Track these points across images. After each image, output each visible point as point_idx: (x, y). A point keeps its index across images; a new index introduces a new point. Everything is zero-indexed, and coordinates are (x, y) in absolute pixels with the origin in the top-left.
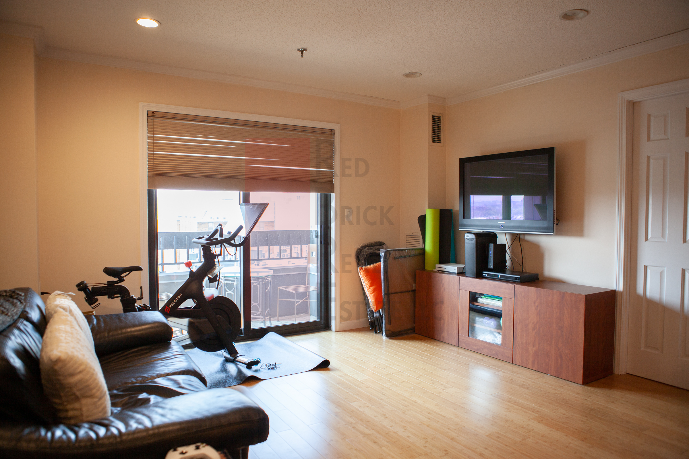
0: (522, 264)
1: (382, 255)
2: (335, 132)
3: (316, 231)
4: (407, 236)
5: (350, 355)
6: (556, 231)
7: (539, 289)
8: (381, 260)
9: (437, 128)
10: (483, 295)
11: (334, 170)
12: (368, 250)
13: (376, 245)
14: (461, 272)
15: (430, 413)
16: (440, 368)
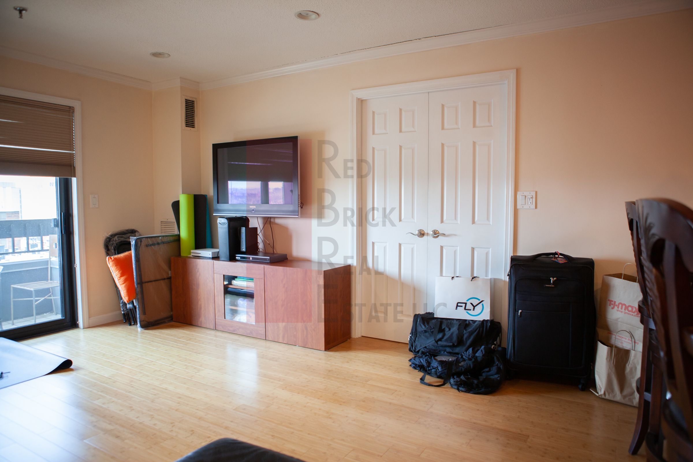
0: (273, 247)
1: (133, 243)
2: (74, 110)
3: (54, 219)
4: (162, 223)
5: (99, 352)
6: (301, 214)
7: (285, 268)
8: (132, 248)
9: (191, 112)
10: (236, 277)
11: (74, 152)
12: (118, 238)
13: (127, 233)
14: (216, 256)
15: (180, 398)
16: (195, 353)
